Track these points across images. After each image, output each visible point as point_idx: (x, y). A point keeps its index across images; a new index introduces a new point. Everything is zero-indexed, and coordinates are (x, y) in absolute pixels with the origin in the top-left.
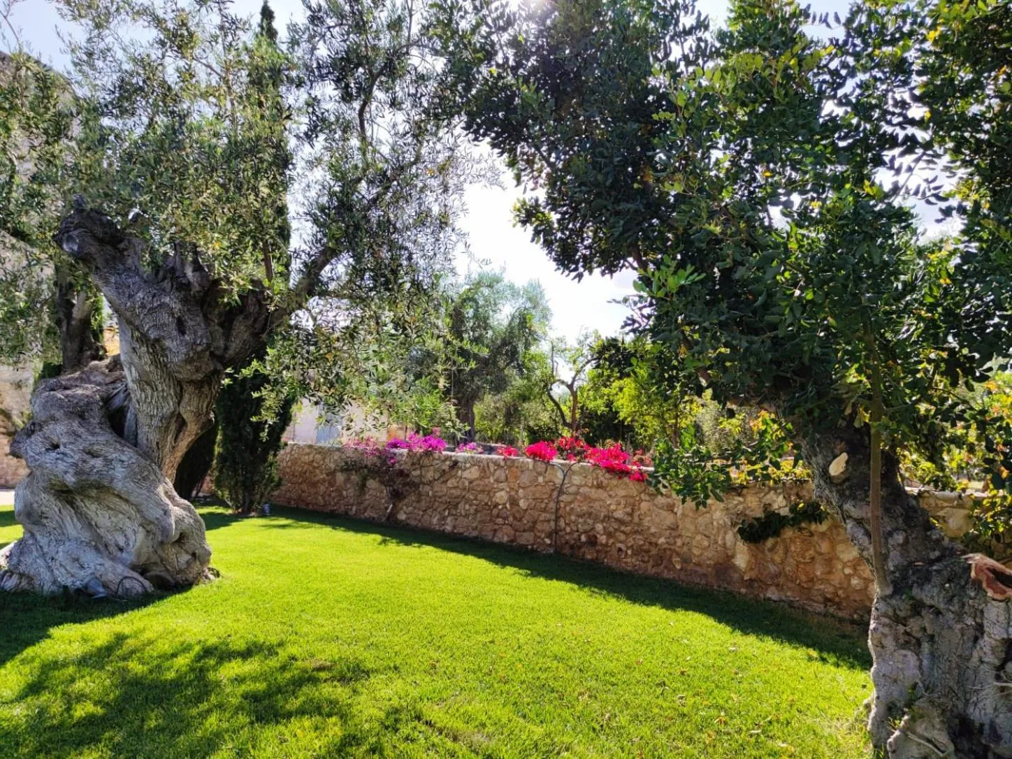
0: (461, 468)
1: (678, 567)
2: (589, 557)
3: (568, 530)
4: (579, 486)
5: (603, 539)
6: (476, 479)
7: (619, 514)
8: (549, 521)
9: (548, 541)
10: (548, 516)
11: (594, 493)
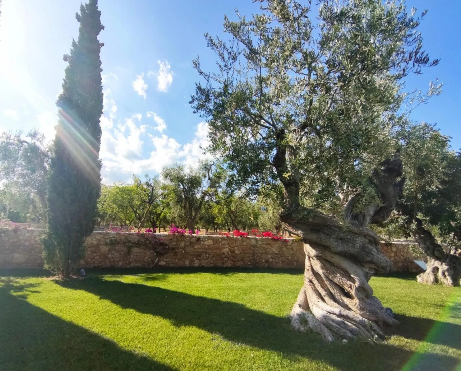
0: (202, 241)
1: (295, 264)
2: (266, 266)
3: (257, 259)
4: (261, 245)
5: (271, 260)
6: (212, 245)
7: (276, 252)
8: (249, 257)
9: (249, 263)
10: (249, 255)
11: (266, 246)
